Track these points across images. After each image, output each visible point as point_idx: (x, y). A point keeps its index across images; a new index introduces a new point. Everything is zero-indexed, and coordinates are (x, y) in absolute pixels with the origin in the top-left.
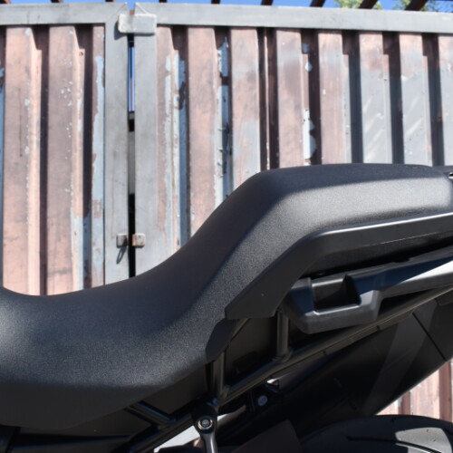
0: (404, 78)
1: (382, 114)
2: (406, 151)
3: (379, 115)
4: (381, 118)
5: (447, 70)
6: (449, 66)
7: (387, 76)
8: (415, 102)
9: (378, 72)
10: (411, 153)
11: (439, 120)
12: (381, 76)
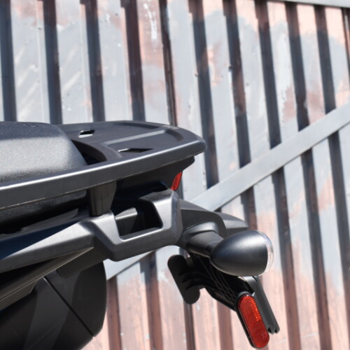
0: (59, 28)
1: (37, 66)
2: (63, 107)
3: (33, 67)
4: (36, 70)
5: (106, 21)
6: (108, 17)
7: (41, 24)
8: (72, 53)
9: (31, 20)
10: (69, 109)
11: (98, 74)
12: (35, 24)
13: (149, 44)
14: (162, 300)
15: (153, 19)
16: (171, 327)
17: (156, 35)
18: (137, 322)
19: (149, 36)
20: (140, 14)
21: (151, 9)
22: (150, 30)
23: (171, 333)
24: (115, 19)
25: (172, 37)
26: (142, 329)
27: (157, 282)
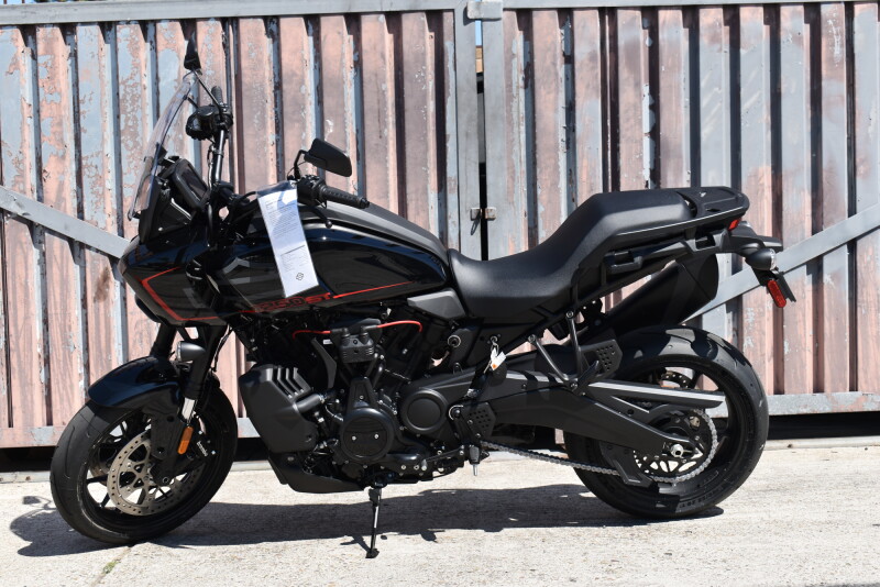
0: (743, 52)
1: (720, 88)
2: (742, 124)
3: (717, 89)
4: (720, 91)
5: (788, 41)
6: (790, 37)
7: (726, 47)
8: (753, 74)
9: (717, 46)
11: (777, 91)
13: (831, 59)
14: (826, 301)
15: (837, 35)
16: (833, 326)
17: (839, 51)
18: (800, 317)
19: (832, 52)
20: (824, 31)
21: (836, 25)
22: (833, 45)
23: (833, 331)
24: (798, 38)
25: (856, 51)
26: (805, 325)
27: (822, 283)
